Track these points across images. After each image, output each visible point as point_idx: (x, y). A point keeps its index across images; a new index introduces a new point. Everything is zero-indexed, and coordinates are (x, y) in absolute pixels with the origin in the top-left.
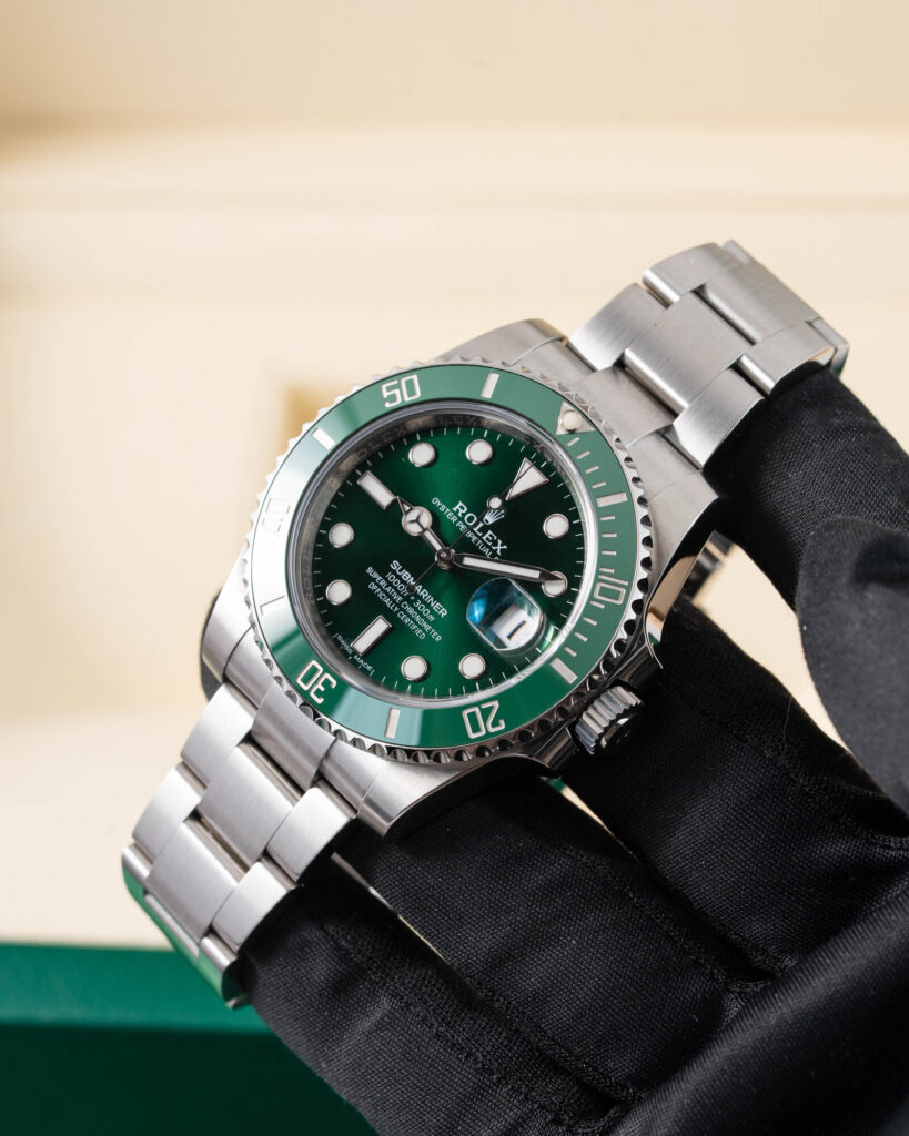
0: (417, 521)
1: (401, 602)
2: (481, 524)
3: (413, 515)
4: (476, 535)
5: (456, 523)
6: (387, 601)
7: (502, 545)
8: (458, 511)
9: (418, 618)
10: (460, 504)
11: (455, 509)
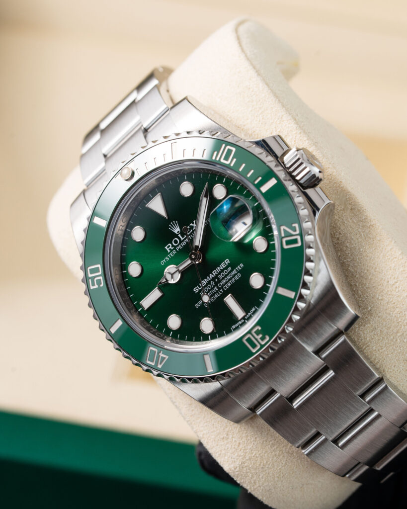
0: (172, 275)
1: (218, 287)
2: (179, 235)
3: (169, 277)
4: (185, 239)
5: (176, 250)
6: (216, 296)
7: (193, 223)
8: (170, 249)
9: (229, 277)
10: (166, 248)
11: (169, 251)
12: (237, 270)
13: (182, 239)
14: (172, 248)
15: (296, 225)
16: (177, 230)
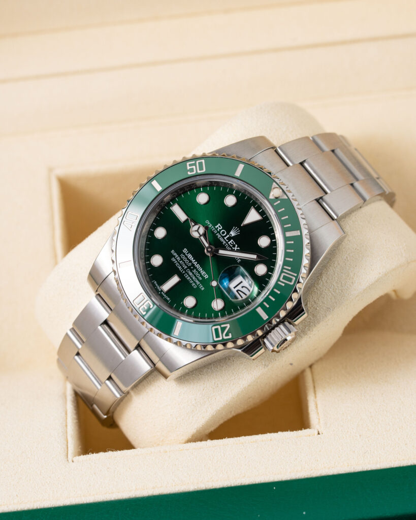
12: (199, 285)
13: (225, 238)
14: (218, 230)
15: (230, 336)
16: (233, 233)
